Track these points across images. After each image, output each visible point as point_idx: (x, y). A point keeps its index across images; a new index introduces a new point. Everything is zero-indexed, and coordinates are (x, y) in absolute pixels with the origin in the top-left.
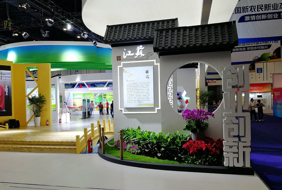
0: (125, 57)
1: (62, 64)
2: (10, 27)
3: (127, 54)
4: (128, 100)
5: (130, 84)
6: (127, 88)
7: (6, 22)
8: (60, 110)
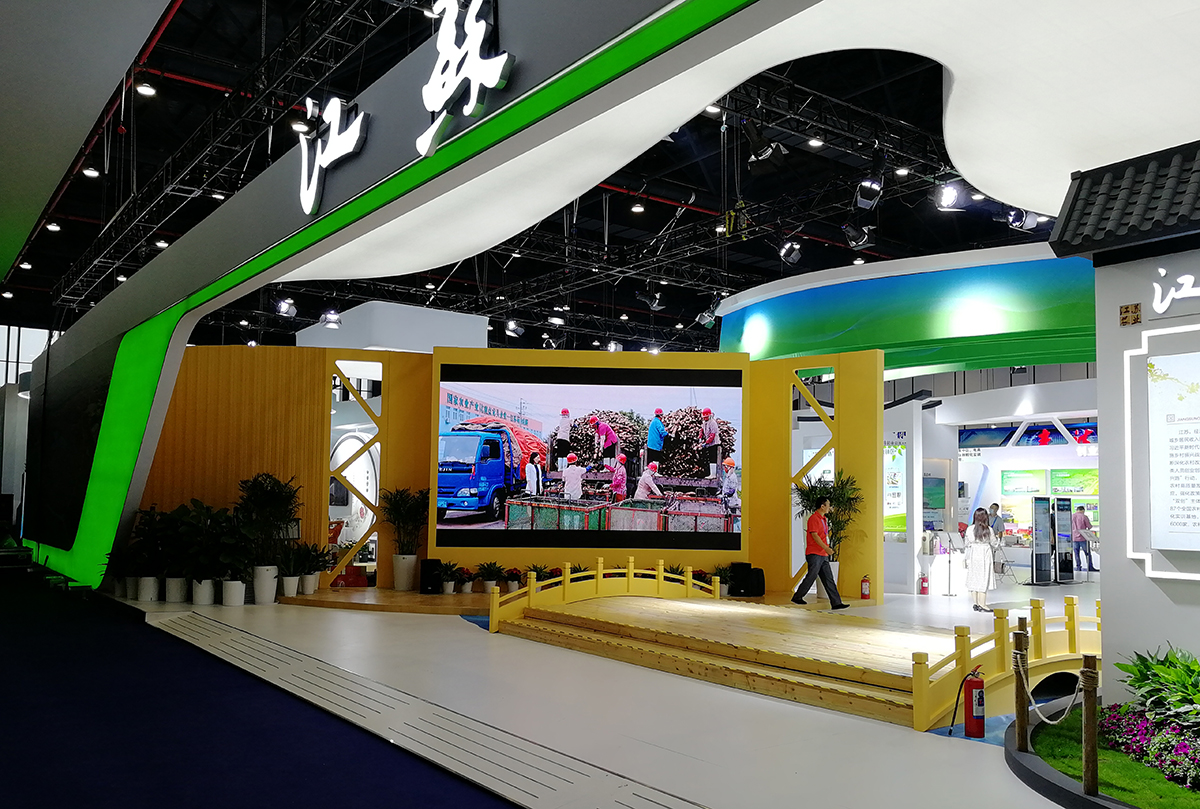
0: (1160, 306)
1: (941, 346)
2: (745, 229)
3: (1173, 289)
4: (1176, 512)
5: (1184, 436)
6: (1172, 455)
7: (731, 216)
8: (924, 539)
